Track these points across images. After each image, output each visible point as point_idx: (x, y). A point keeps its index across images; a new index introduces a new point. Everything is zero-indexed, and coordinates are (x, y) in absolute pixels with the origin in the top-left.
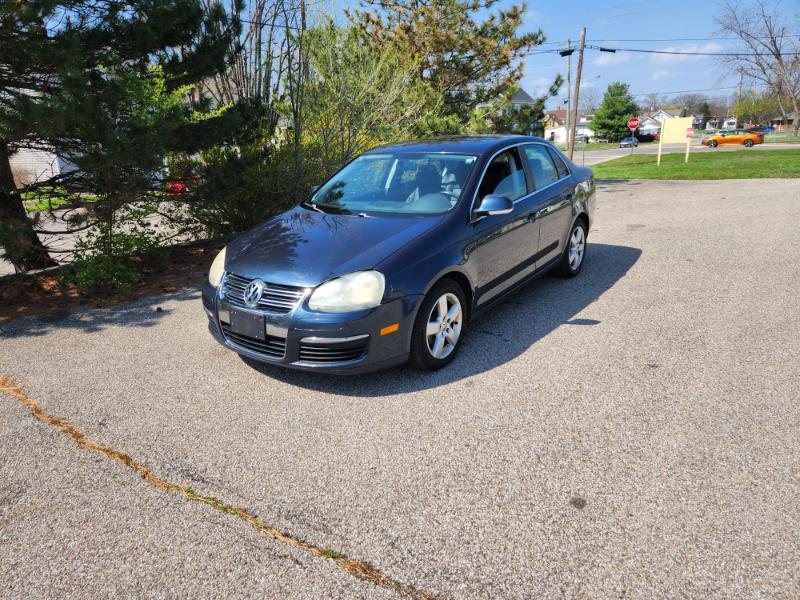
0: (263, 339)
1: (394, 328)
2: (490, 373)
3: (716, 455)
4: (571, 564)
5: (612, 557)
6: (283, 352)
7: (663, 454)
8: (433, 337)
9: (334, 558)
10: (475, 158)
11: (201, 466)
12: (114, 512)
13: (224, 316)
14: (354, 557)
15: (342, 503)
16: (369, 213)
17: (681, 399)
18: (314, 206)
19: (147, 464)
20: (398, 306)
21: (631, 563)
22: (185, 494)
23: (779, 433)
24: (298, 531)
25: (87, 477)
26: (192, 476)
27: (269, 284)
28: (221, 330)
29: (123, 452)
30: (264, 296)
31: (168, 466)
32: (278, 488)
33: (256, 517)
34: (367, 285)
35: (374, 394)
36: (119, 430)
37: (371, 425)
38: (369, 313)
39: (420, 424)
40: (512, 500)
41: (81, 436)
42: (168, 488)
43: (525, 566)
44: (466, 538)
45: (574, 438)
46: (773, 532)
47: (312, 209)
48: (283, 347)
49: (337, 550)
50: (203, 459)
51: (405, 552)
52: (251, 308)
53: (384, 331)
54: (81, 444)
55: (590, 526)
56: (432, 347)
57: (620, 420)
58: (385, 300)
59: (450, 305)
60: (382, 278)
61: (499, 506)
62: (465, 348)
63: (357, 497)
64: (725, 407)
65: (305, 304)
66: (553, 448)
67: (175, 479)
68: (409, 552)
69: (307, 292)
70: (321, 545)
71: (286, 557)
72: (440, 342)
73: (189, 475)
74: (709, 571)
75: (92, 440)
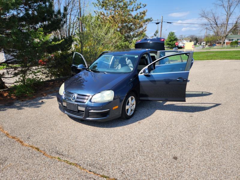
0: (77, 111)
1: (117, 107)
2: (145, 119)
3: (212, 143)
4: (176, 177)
5: (187, 174)
6: (83, 115)
7: (197, 143)
8: (128, 110)
9: (105, 178)
10: (138, 56)
11: (61, 150)
12: (36, 166)
13: (65, 104)
14: (112, 177)
15: (105, 160)
16: (107, 72)
17: (200, 126)
18: (90, 70)
19: (44, 150)
20: (118, 100)
21: (192, 176)
22: (57, 160)
23: (229, 135)
24: (94, 170)
25: (26, 155)
26: (59, 153)
27: (79, 95)
28: (63, 108)
29: (36, 147)
30: (77, 98)
31: (51, 151)
32: (86, 157)
33: (80, 166)
34: (108, 95)
35: (111, 127)
36: (34, 140)
37: (112, 136)
38: (109, 103)
39: (126, 135)
40: (156, 158)
41: (22, 142)
42: (52, 158)
43: (162, 178)
44: (144, 170)
45: (171, 138)
46: (231, 165)
47: (89, 71)
48: (84, 113)
49: (106, 175)
50: (62, 149)
51: (127, 175)
52: (73, 102)
53: (114, 108)
54: (23, 145)
55: (180, 165)
56: (127, 112)
57: (184, 133)
58: (114, 99)
59: (132, 99)
60: (113, 92)
61: (153, 160)
62: (136, 112)
63: (110, 158)
64: (213, 128)
65: (90, 101)
66: (166, 142)
67: (54, 155)
68: (128, 175)
69: (91, 97)
70: (101, 174)
71: (91, 178)
72: (129, 111)
73: (58, 153)
74: (215, 177)
75: (26, 143)
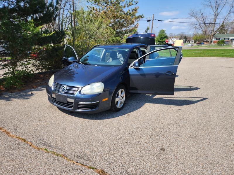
0: (66, 102)
1: (107, 99)
2: (134, 112)
3: (199, 135)
4: (163, 168)
5: (174, 165)
6: (72, 107)
7: (185, 135)
8: (117, 102)
9: (93, 169)
10: (128, 50)
11: (49, 142)
12: (22, 157)
13: (54, 96)
14: (99, 168)
15: (94, 152)
16: (97, 65)
17: (188, 119)
18: (81, 63)
19: (31, 142)
20: (108, 92)
21: (179, 167)
22: (44, 151)
23: (215, 128)
24: (81, 161)
25: (12, 146)
26: (46, 145)
27: (68, 86)
28: (52, 100)
29: (23, 138)
30: (67, 89)
31: (38, 142)
32: (74, 148)
33: (68, 157)
34: (98, 87)
35: (101, 119)
36: (21, 131)
37: (100, 128)
38: (99, 95)
39: (115, 127)
40: (144, 149)
41: (9, 133)
42: (39, 149)
43: (149, 169)
44: (132, 161)
45: (159, 131)
46: (217, 156)
47: (80, 63)
48: (73, 105)
49: (93, 166)
50: (49, 140)
51: (114, 166)
52: (63, 93)
53: (103, 100)
54: (9, 136)
55: (167, 156)
56: (117, 105)
57: (172, 125)
58: (104, 91)
59: (122, 92)
60: (103, 84)
61: (140, 151)
62: (126, 104)
63: (98, 150)
64: (200, 121)
65: (80, 92)
66: (154, 133)
67: (41, 146)
68: (115, 166)
69: (80, 89)
70: (89, 165)
71: (78, 169)
72: (119, 103)
73: (45, 145)
74: (201, 168)
75: (13, 134)
